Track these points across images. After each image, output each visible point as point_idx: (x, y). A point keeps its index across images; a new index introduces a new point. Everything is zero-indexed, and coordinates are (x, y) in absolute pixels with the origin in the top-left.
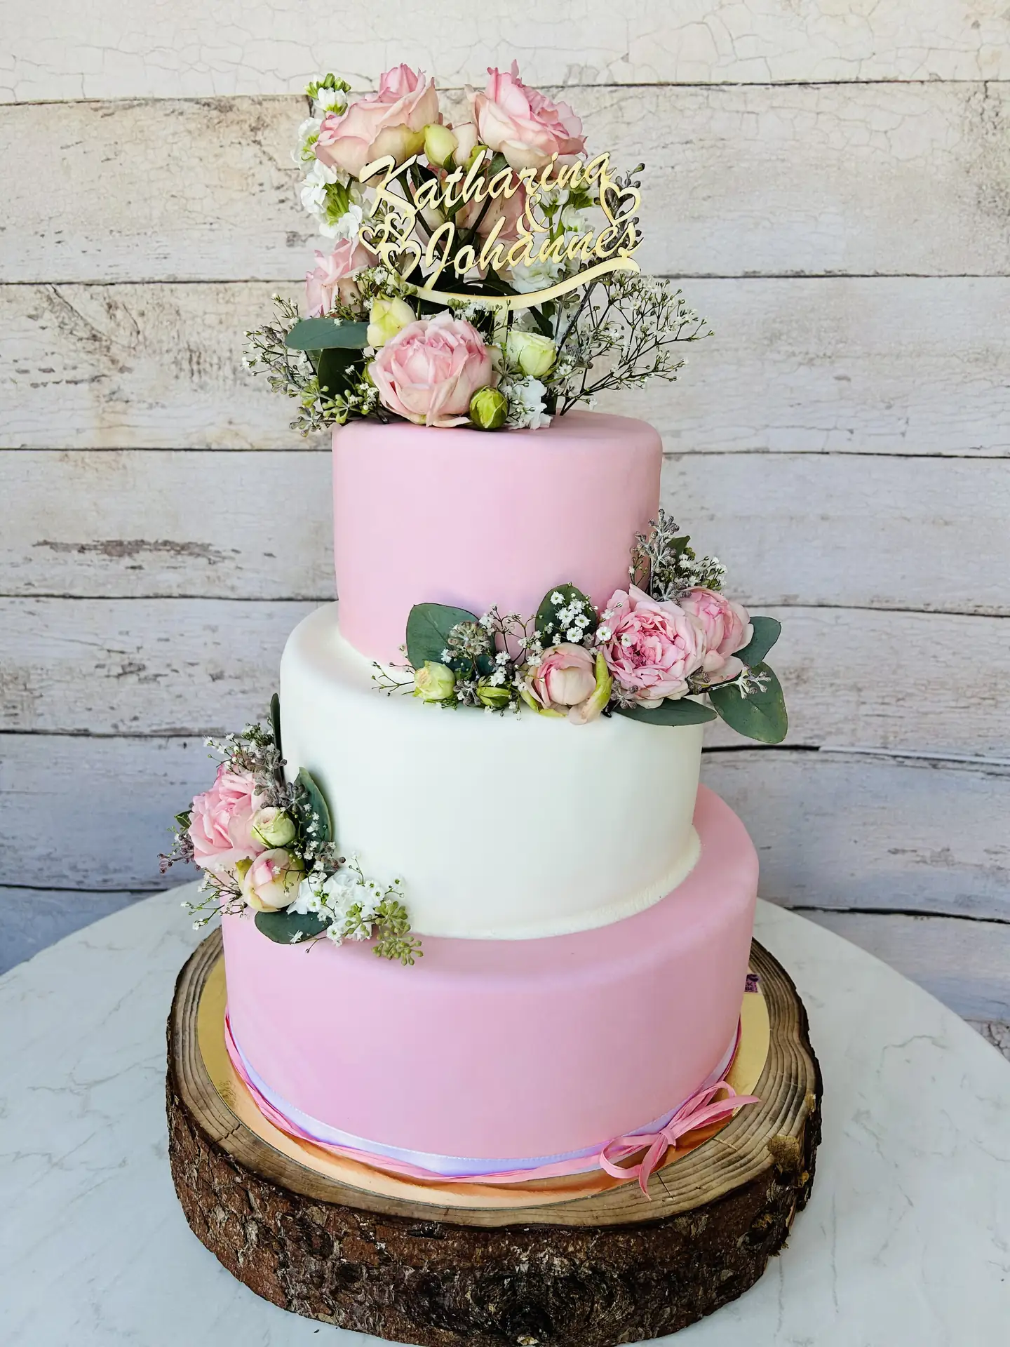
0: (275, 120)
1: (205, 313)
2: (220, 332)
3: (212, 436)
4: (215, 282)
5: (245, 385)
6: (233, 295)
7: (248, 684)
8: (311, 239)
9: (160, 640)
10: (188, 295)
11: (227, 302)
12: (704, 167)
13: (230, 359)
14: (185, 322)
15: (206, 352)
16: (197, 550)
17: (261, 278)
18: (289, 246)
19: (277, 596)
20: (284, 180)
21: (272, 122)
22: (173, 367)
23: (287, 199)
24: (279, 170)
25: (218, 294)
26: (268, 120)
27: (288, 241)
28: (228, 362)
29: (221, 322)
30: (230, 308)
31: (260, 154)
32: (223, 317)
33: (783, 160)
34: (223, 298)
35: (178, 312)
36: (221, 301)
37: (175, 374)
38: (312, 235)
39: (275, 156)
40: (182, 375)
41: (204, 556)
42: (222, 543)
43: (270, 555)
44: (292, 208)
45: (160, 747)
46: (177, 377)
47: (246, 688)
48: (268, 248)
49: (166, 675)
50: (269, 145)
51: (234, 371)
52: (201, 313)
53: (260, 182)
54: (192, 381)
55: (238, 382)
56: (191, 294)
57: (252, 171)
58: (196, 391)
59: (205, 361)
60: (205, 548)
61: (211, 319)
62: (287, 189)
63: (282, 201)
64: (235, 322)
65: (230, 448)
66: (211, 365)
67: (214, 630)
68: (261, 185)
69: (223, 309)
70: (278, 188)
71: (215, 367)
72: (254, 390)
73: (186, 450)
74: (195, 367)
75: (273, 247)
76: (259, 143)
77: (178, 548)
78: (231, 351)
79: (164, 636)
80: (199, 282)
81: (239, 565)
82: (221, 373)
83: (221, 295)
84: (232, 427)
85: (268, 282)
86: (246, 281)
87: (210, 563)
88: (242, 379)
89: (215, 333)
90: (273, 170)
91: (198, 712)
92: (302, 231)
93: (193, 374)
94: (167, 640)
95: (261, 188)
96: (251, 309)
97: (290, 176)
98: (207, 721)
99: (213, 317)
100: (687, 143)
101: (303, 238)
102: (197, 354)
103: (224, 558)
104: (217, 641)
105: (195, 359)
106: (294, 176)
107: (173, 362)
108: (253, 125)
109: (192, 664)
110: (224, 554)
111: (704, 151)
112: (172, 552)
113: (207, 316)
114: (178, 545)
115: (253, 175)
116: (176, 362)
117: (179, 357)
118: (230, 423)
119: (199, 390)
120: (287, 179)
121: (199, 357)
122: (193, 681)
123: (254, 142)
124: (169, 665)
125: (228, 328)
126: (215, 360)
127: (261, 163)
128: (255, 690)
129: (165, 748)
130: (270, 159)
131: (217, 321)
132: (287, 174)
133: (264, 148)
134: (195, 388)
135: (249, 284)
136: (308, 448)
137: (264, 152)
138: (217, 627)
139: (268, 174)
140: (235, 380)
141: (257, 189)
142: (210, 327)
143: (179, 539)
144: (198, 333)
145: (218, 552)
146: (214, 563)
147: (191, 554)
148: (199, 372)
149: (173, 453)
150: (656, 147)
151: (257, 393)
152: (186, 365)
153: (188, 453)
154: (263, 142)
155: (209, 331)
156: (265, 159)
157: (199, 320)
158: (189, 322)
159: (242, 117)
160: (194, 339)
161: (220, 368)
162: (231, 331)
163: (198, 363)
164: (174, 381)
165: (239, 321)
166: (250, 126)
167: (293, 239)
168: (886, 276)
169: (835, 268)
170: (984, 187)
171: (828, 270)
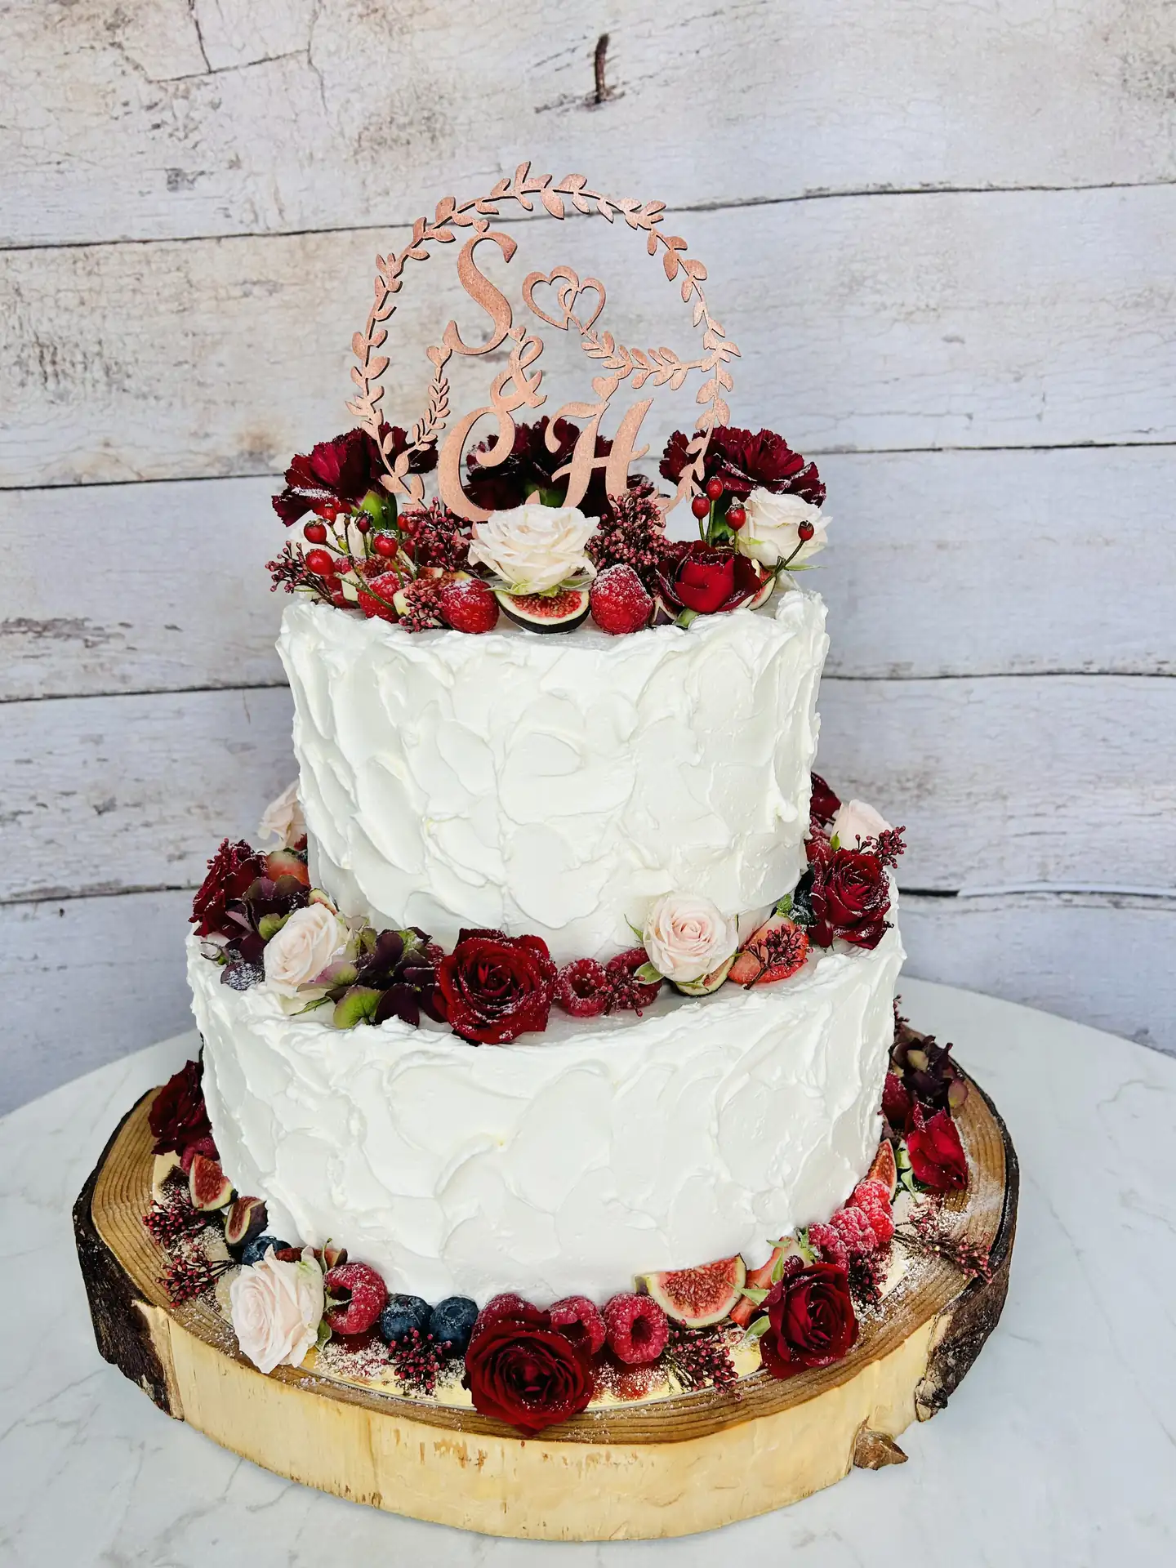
0: (140, 12)
1: (59, 291)
2: (82, 316)
3: (81, 465)
4: (69, 246)
5: (124, 390)
6: (98, 264)
7: (152, 812)
8: (201, 179)
9: (19, 762)
10: (31, 264)
11: (90, 273)
12: (740, 45)
13: (99, 354)
14: (29, 304)
15: (64, 345)
16: (66, 630)
17: (136, 238)
18: (174, 189)
19: (184, 686)
20: (157, 95)
21: (137, 15)
22: (16, 369)
23: (164, 123)
24: (150, 82)
25: (75, 262)
26: (130, 13)
27: (169, 183)
28: (97, 360)
29: (83, 303)
30: (95, 281)
31: (122, 62)
32: (86, 295)
34: (84, 268)
35: (18, 292)
36: (79, 272)
37: (19, 379)
38: (202, 173)
39: (143, 63)
40: (30, 379)
41: (77, 637)
42: (105, 614)
43: (174, 628)
44: (171, 135)
45: (26, 917)
46: (23, 384)
47: (151, 819)
48: (141, 193)
49: (30, 813)
50: (134, 48)
51: (107, 371)
52: (52, 291)
53: (123, 100)
54: (46, 388)
55: (115, 387)
56: (35, 264)
57: (111, 86)
58: (52, 402)
59: (64, 360)
60: (78, 625)
61: (69, 300)
62: (163, 109)
63: (157, 126)
64: (103, 302)
65: (108, 480)
66: (73, 365)
67: (98, 740)
68: (126, 104)
69: (84, 283)
70: (150, 108)
71: (80, 367)
72: (137, 397)
73: (43, 487)
74: (49, 369)
75: (149, 193)
76: (120, 46)
77: (39, 629)
78: (100, 343)
79: (26, 756)
80: (46, 247)
81: (132, 645)
82: (88, 375)
83: (80, 265)
84: (110, 451)
85: (145, 242)
86: (114, 243)
87: (87, 646)
88: (120, 382)
89: (75, 319)
90: (141, 83)
91: (79, 862)
92: (189, 168)
93: (46, 379)
94: (29, 762)
95: (127, 109)
96: (126, 280)
97: (166, 90)
98: (92, 875)
99: (70, 294)
100: (715, 14)
101: (190, 178)
102: (51, 349)
103: (108, 636)
104: (102, 757)
105: (48, 358)
106: (171, 89)
107: (15, 364)
108: (110, 21)
109: (67, 794)
110: (108, 631)
111: (739, 22)
112: (31, 634)
113: (61, 295)
114: (37, 624)
115: (114, 91)
116: (19, 363)
117: (24, 355)
118: (107, 445)
119: (58, 401)
120: (161, 94)
121: (54, 354)
122: (69, 819)
123: (113, 44)
124: (33, 798)
125: (93, 310)
126: (79, 358)
127: (123, 73)
128: (163, 821)
129: (34, 918)
130: (137, 67)
131: (77, 301)
132: (161, 88)
133: (126, 53)
134: (52, 398)
135: (118, 245)
136: (216, 474)
137: (127, 59)
138: (101, 736)
139: (137, 90)
140: (109, 385)
141: (119, 111)
142: (66, 309)
143: (39, 615)
144: (51, 320)
145: (100, 629)
146: (94, 644)
147: (57, 636)
148: (57, 375)
149: (23, 492)
150: (672, 26)
151: (141, 402)
152: (34, 366)
153: (47, 491)
154: (125, 44)
155: (66, 316)
156: (129, 68)
157: (50, 302)
158: (35, 305)
159: (94, 11)
160: (45, 327)
161: (86, 368)
162: (98, 313)
163: (54, 363)
164: (19, 391)
165: (109, 301)
166: (105, 22)
167: (175, 179)
168: (1004, 190)
169: (935, 181)
170: (1130, 60)
171: (925, 182)
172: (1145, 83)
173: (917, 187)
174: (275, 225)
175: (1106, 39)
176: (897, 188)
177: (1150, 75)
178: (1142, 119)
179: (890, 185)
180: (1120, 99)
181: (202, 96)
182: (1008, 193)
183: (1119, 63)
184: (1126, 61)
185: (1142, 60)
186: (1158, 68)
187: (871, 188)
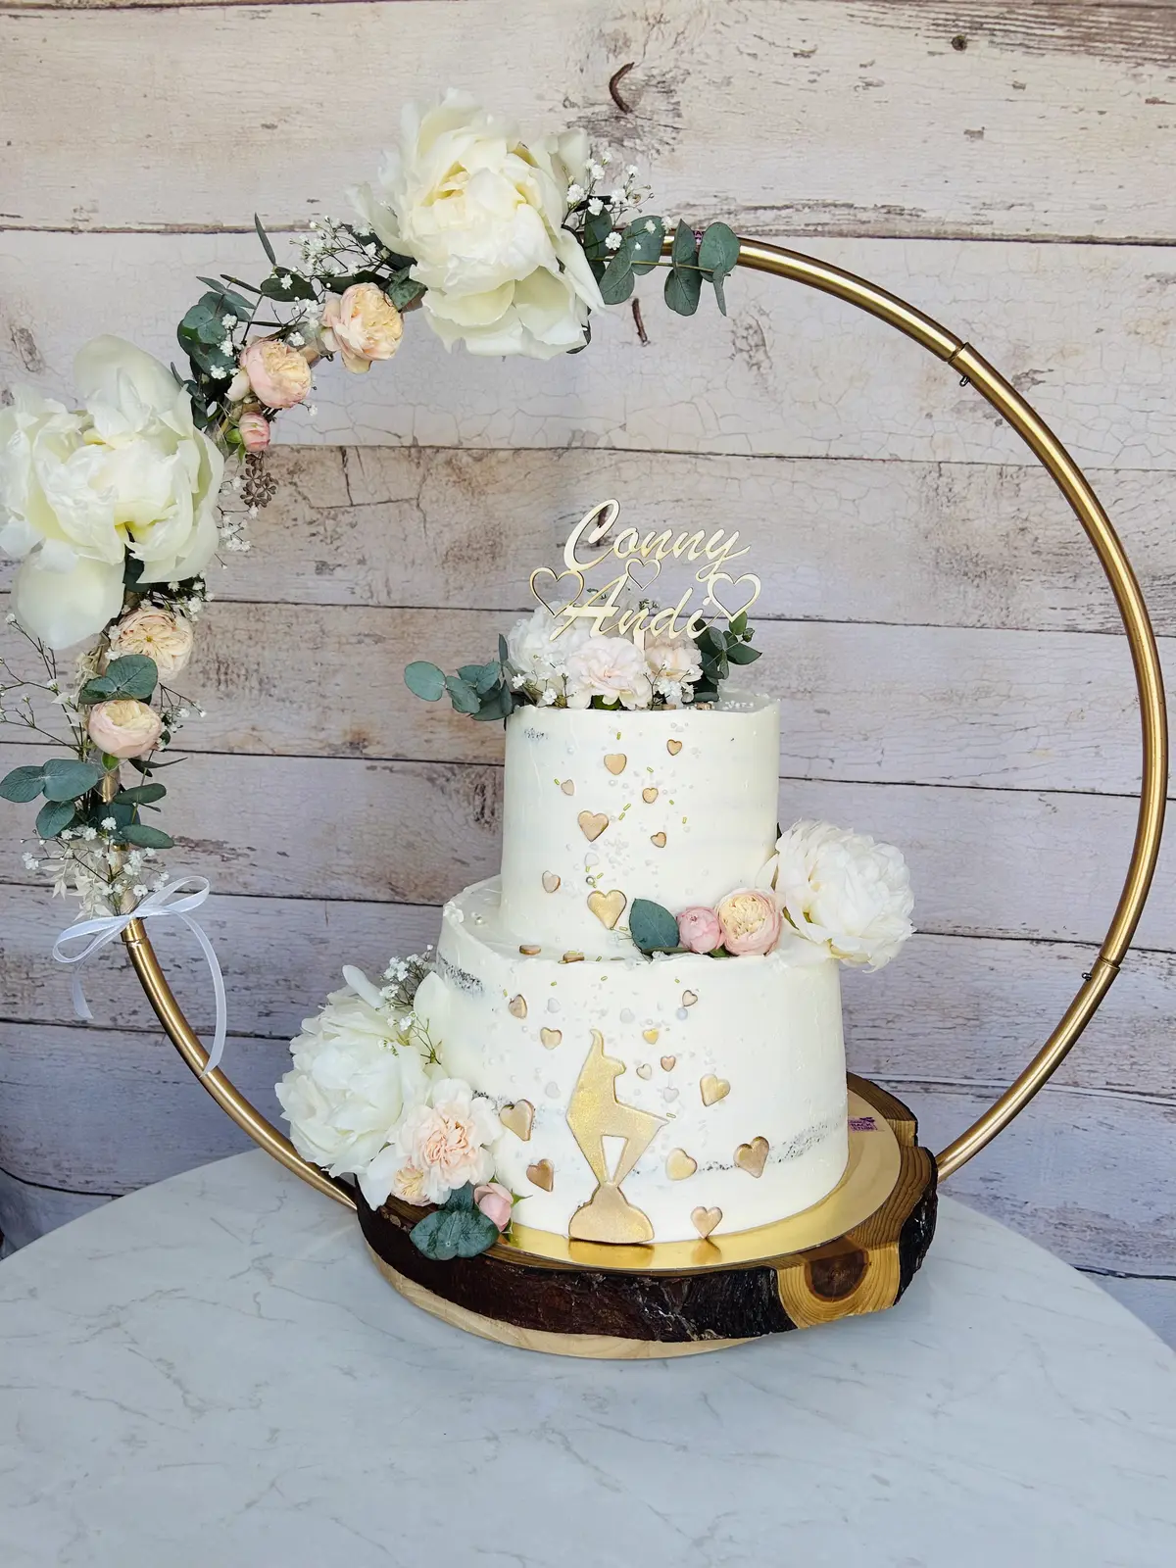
0: (311, 466)
1: (236, 629)
2: (249, 646)
3: (235, 740)
4: (246, 602)
5: (270, 695)
6: (264, 614)
7: (253, 979)
8: (339, 569)
9: (167, 934)
10: (220, 612)
11: (258, 620)
12: (692, 522)
13: (257, 671)
14: (215, 636)
15: (234, 663)
16: (211, 848)
17: (291, 601)
18: (318, 574)
19: (286, 894)
20: (316, 516)
21: (309, 468)
22: (201, 676)
23: (318, 533)
24: (313, 508)
25: (248, 613)
26: (304, 466)
27: (317, 569)
28: (255, 674)
29: (250, 638)
30: (260, 626)
31: (295, 494)
32: (253, 635)
33: (764, 520)
34: (254, 617)
35: (209, 628)
36: (251, 619)
37: (202, 682)
38: (340, 565)
39: (309, 496)
40: (209, 683)
41: (217, 853)
42: (239, 842)
43: (284, 854)
44: (322, 541)
45: (156, 1043)
46: (204, 686)
47: (251, 985)
48: (298, 574)
49: (168, 970)
50: (303, 486)
51: (261, 682)
52: (231, 628)
53: (294, 517)
54: (218, 690)
55: (264, 692)
56: (223, 612)
57: (287, 508)
58: (222, 699)
59: (233, 672)
60: (219, 845)
61: (242, 635)
62: (318, 525)
63: (314, 535)
64: (264, 638)
65: (251, 752)
66: (239, 676)
67: (222, 926)
68: (295, 520)
69: (254, 626)
70: (311, 523)
71: (243, 678)
72: (278, 700)
73: (208, 752)
74: (223, 677)
75: (303, 574)
76: (295, 484)
77: (193, 845)
78: (258, 664)
79: (172, 930)
80: (231, 601)
81: (254, 863)
82: (247, 683)
83: (251, 614)
84: (255, 733)
85: (296, 604)
86: (276, 603)
87: (223, 861)
88: (268, 690)
89: (244, 647)
90: (307, 509)
91: (197, 1009)
92: (330, 561)
93: (219, 684)
94: (173, 935)
95: (294, 523)
96: (280, 627)
97: (322, 514)
98: (205, 1020)
99: (243, 632)
100: (677, 501)
101: (331, 567)
102: (226, 665)
103: (239, 855)
104: (224, 937)
105: (223, 670)
106: (325, 513)
107: (201, 672)
108: (292, 469)
109: (196, 960)
110: (239, 851)
111: (693, 508)
112: (187, 848)
113: (237, 632)
114: (192, 841)
115: (288, 511)
116: (204, 672)
117: (208, 668)
118: (253, 729)
119: (225, 698)
120: (319, 516)
121: (227, 668)
122: (195, 977)
123: (291, 483)
124: (172, 961)
125: (257, 643)
126: (243, 672)
127: (296, 501)
128: (259, 987)
129: (162, 1045)
130: (305, 498)
131: (247, 637)
132: (319, 512)
133: (300, 490)
134: (222, 696)
135: (279, 605)
136: (326, 755)
137: (299, 493)
138: (224, 923)
139: (303, 511)
140: (260, 690)
141: (290, 523)
142: (239, 641)
143: (195, 835)
144: (228, 647)
145: (233, 849)
146: (228, 859)
147: (204, 851)
148: (226, 681)
149: (194, 754)
150: (650, 504)
151: (281, 704)
152: (213, 676)
153: (210, 755)
154: (299, 484)
155: (239, 645)
156: (300, 498)
157: (229, 635)
158: (219, 637)
159: (282, 462)
160: (223, 652)
161: (246, 679)
162: (260, 644)
163: (226, 674)
164: (201, 688)
165: (268, 638)
166: (288, 469)
167: (322, 568)
168: (859, 622)
169: (813, 614)
170: (941, 551)
171: (806, 614)
172: (950, 566)
173: (802, 618)
174: (384, 599)
175: (926, 537)
176: (788, 617)
177: (953, 561)
178: (947, 587)
179: (783, 615)
180: (934, 574)
181: (345, 519)
182: (862, 625)
183: (934, 553)
184: (938, 551)
185: (949, 552)
186: (958, 557)
187: (771, 616)
